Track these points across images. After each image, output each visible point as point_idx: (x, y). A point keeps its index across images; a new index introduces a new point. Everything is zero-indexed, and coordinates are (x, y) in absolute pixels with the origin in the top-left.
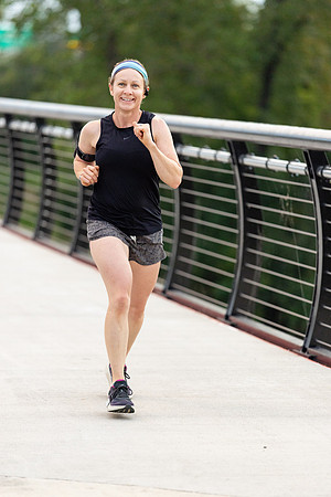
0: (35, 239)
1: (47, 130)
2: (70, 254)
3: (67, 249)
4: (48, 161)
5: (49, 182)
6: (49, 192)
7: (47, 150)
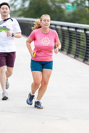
0: (75, 58)
1: (78, 31)
2: (83, 62)
3: (82, 60)
4: (78, 38)
5: (78, 44)
6: (78, 46)
7: (78, 36)
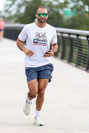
1: (80, 37)
4: (80, 46)
7: (80, 43)
